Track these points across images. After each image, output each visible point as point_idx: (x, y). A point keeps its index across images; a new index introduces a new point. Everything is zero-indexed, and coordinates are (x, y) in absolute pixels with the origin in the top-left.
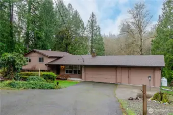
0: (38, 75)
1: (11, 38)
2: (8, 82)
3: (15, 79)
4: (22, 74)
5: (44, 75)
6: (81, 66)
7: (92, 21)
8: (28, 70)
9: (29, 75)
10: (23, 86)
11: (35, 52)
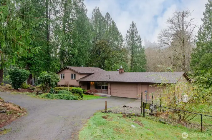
0: (68, 90)
1: (48, 55)
2: (45, 94)
3: (50, 92)
4: (56, 89)
5: (73, 90)
6: (107, 83)
7: (132, 31)
8: (63, 86)
9: (61, 90)
10: (55, 97)
11: (68, 69)
